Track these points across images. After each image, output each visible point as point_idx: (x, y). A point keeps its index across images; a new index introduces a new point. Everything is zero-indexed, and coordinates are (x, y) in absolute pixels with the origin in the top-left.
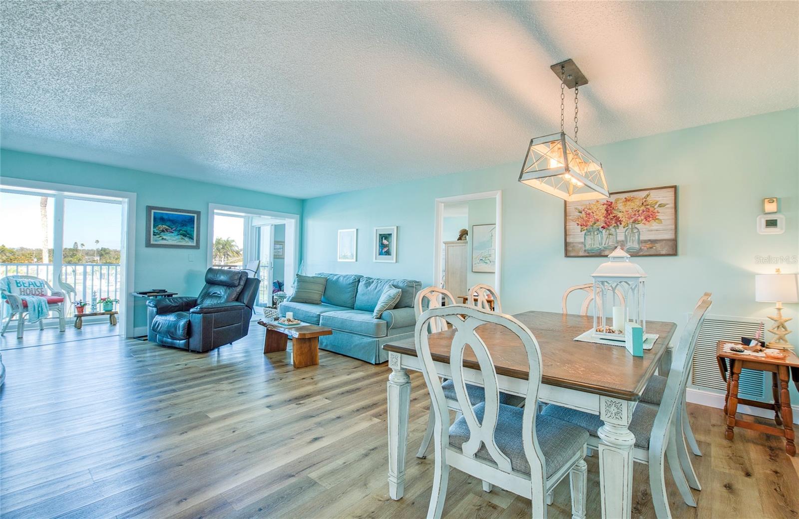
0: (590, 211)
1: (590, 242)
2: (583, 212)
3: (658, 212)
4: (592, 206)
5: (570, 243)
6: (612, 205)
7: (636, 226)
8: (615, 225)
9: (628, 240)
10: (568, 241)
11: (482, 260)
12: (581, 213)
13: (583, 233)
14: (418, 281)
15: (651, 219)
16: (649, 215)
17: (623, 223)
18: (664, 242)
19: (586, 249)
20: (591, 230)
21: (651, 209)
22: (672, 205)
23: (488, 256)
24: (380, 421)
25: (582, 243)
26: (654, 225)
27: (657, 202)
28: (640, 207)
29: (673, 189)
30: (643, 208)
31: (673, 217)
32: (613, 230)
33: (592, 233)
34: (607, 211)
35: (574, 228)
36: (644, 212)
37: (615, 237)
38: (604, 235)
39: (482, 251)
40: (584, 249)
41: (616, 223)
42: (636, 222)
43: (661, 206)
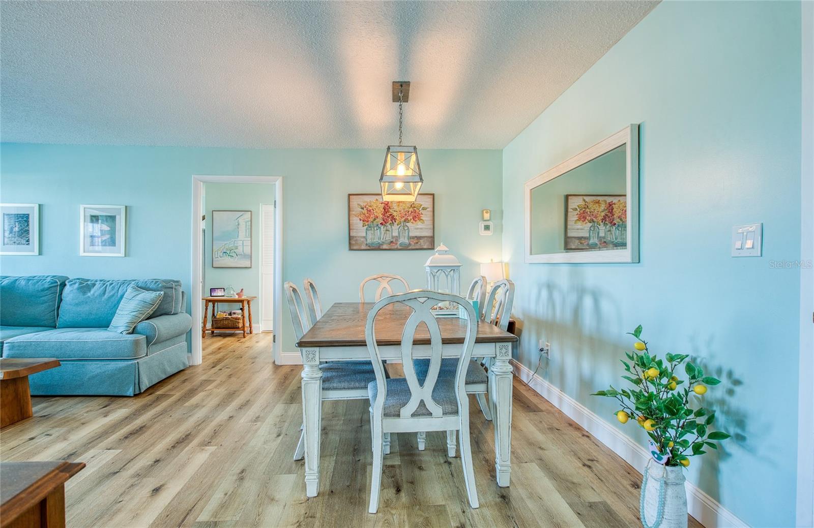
0: (371, 208)
1: (371, 237)
2: (365, 209)
3: (422, 214)
4: (372, 203)
5: (353, 237)
6: (389, 205)
7: (407, 224)
8: (391, 222)
9: (401, 236)
10: (351, 235)
11: (225, 253)
12: (363, 209)
13: (365, 228)
14: (175, 280)
15: (417, 219)
16: (416, 217)
17: (397, 221)
18: (426, 238)
19: (368, 243)
20: (372, 225)
21: (417, 211)
22: (432, 209)
23: (233, 248)
24: (216, 447)
25: (364, 237)
26: (419, 225)
27: (421, 206)
28: (410, 208)
29: (432, 196)
30: (411, 209)
31: (432, 219)
32: (390, 226)
33: (373, 229)
34: (385, 210)
35: (357, 223)
36: (412, 212)
37: (391, 232)
38: (382, 231)
39: (226, 243)
40: (365, 242)
41: (391, 220)
42: (406, 221)
43: (424, 209)
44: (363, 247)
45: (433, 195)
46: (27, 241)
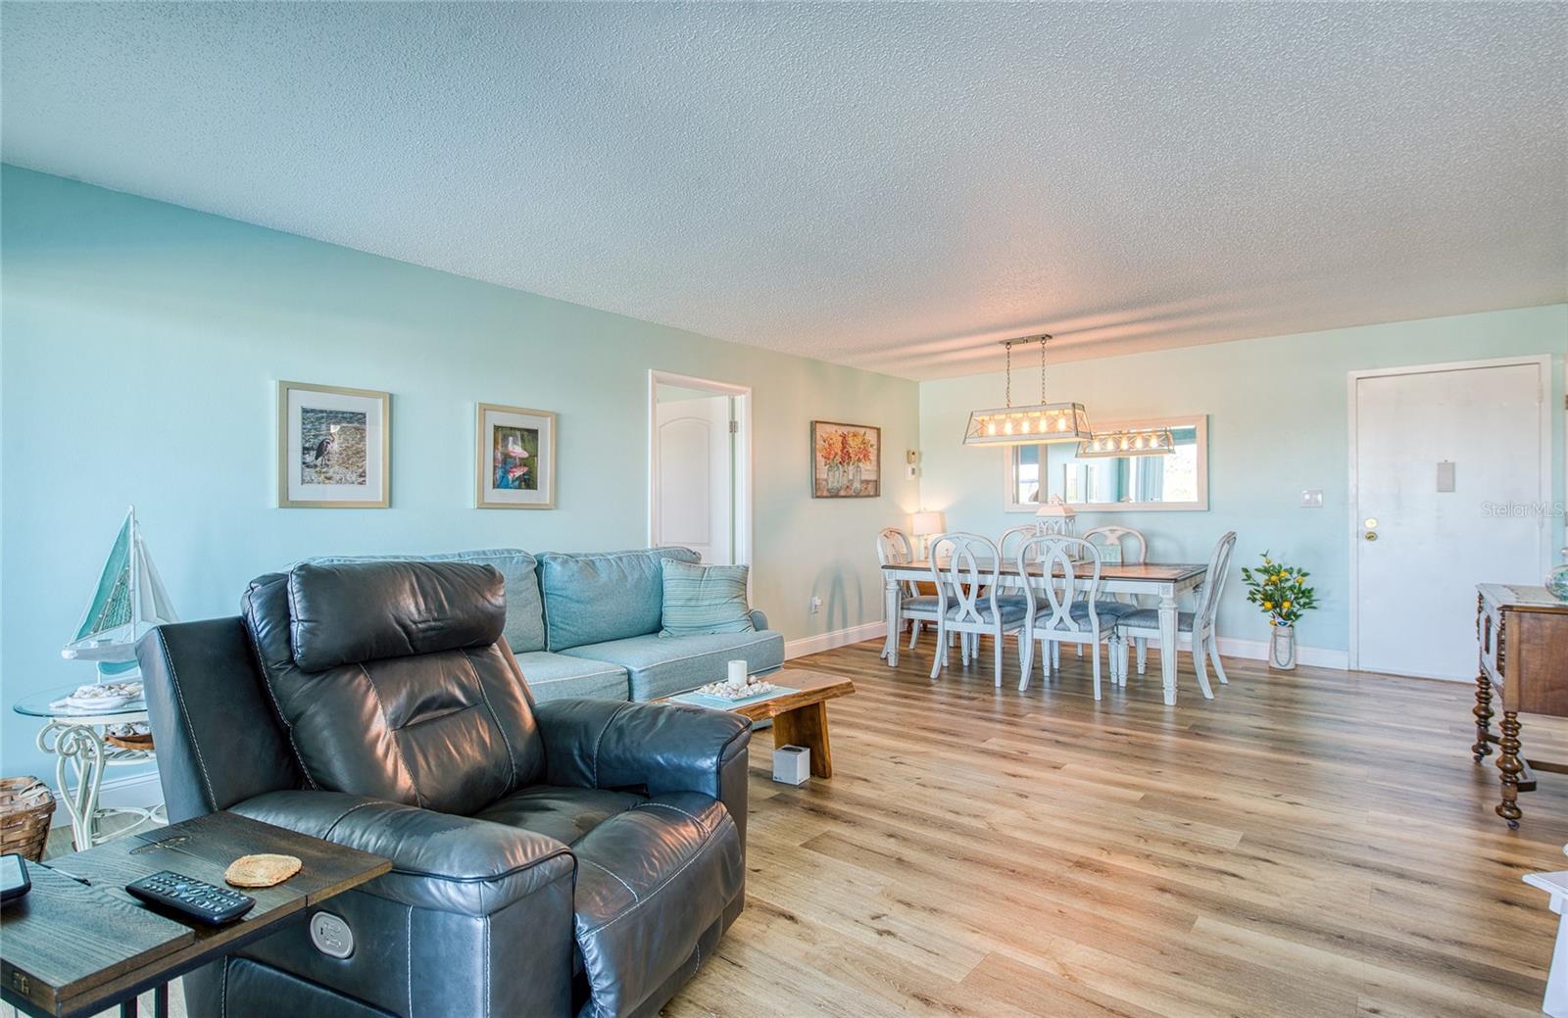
0: (832, 442)
1: (831, 480)
2: (827, 442)
3: (869, 452)
4: (833, 436)
5: (817, 480)
6: (845, 439)
7: (860, 464)
8: (848, 461)
9: (855, 479)
10: (814, 476)
13: (827, 468)
15: (867, 458)
16: (865, 453)
17: (852, 460)
18: (873, 483)
19: (829, 488)
20: (832, 465)
21: (866, 449)
22: (877, 446)
25: (826, 481)
26: (868, 465)
27: (868, 441)
28: (861, 444)
31: (877, 458)
32: (846, 467)
33: (833, 469)
34: (842, 445)
35: (819, 460)
36: (863, 449)
37: (847, 474)
38: (840, 472)
42: (859, 460)
43: (872, 446)
44: (825, 494)
45: (878, 430)
46: (361, 476)
